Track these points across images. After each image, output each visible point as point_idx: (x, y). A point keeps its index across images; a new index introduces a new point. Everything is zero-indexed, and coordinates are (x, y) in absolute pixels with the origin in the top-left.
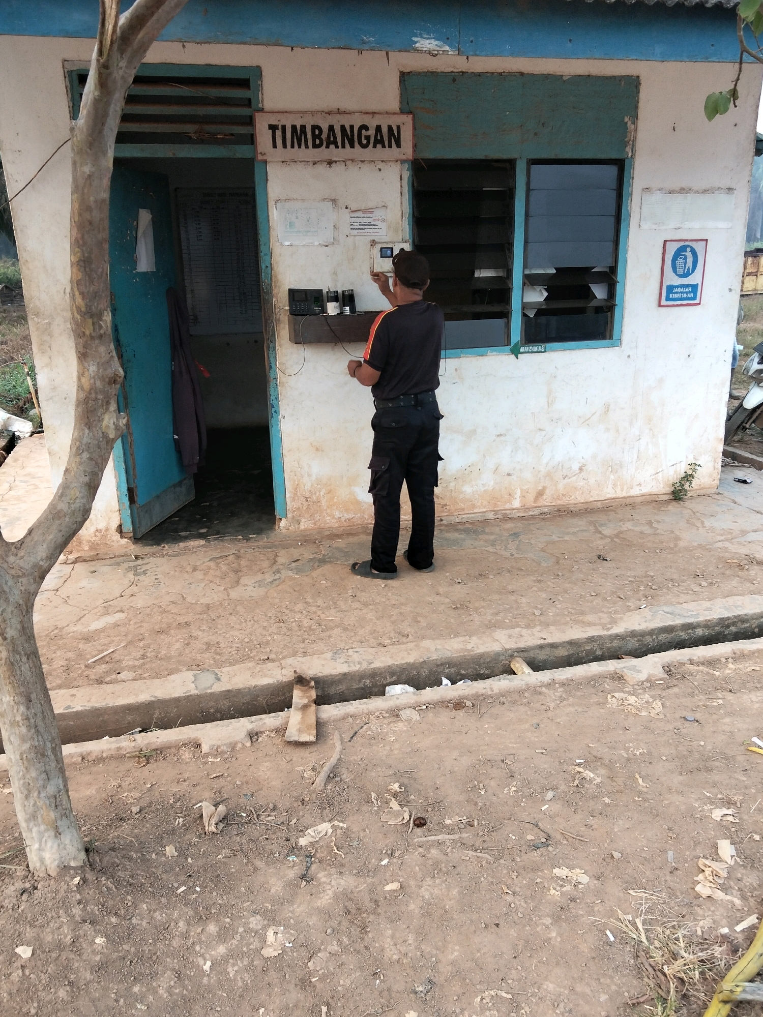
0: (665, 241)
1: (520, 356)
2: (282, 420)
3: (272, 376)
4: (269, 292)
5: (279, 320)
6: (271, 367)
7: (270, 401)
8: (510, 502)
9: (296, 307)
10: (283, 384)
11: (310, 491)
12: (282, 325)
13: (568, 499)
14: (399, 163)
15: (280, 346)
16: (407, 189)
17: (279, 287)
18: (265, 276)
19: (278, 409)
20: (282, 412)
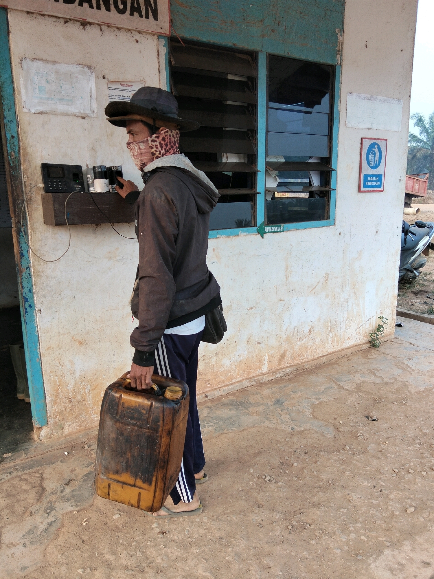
0: (362, 139)
1: (265, 235)
2: (38, 314)
3: (24, 264)
4: (16, 167)
5: (30, 200)
6: (22, 255)
7: (22, 294)
8: (260, 368)
9: (52, 184)
10: (37, 274)
11: (74, 390)
12: (34, 206)
13: (302, 358)
14: (156, 37)
15: (33, 229)
16: (164, 66)
17: (29, 162)
18: (11, 147)
19: (33, 302)
20: (38, 305)
